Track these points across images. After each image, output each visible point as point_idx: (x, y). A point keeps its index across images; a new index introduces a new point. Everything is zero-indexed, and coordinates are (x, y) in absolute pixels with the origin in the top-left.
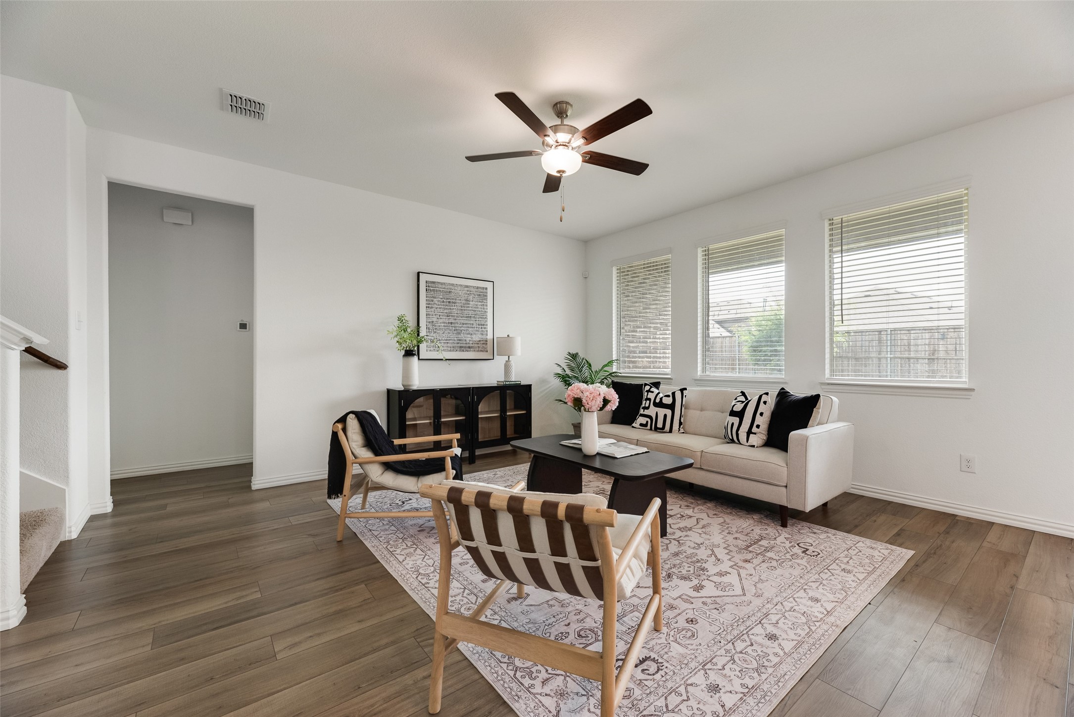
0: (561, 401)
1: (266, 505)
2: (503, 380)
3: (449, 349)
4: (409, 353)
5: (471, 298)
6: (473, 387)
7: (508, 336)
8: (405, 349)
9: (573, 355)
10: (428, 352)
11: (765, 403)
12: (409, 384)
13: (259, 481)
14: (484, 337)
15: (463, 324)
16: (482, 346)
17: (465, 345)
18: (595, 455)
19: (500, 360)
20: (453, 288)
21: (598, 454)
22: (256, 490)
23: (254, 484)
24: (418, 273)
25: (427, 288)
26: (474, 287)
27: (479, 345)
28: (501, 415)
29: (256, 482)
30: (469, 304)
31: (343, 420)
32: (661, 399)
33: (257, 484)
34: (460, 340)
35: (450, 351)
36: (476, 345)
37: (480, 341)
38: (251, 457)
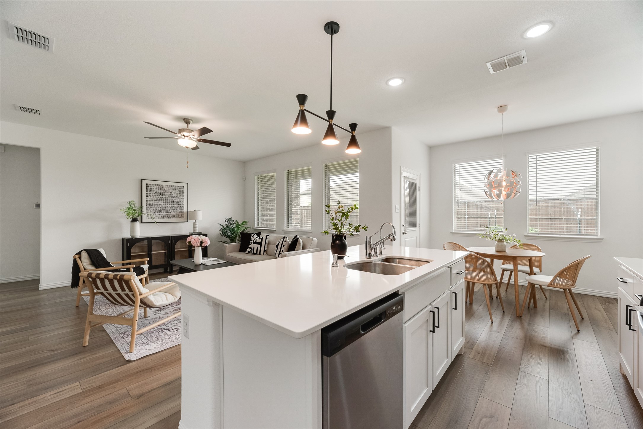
0: (221, 242)
1: (45, 296)
2: (192, 232)
3: (161, 217)
4: (134, 220)
5: (174, 191)
6: (171, 236)
7: (195, 210)
8: (132, 218)
9: (229, 219)
10: (148, 219)
11: (285, 241)
12: (134, 235)
13: (43, 286)
14: (182, 211)
15: (170, 205)
16: (181, 215)
17: (170, 215)
18: (201, 264)
19: (191, 222)
20: (163, 187)
21: (202, 264)
22: (41, 290)
23: (41, 287)
24: (142, 180)
25: (147, 187)
26: (176, 186)
27: (179, 215)
28: (189, 249)
29: (41, 286)
30: (173, 195)
31: (79, 253)
32: (256, 240)
33: (42, 287)
34: (167, 213)
35: (161, 218)
36: (178, 215)
37: (179, 213)
38: (39, 276)
